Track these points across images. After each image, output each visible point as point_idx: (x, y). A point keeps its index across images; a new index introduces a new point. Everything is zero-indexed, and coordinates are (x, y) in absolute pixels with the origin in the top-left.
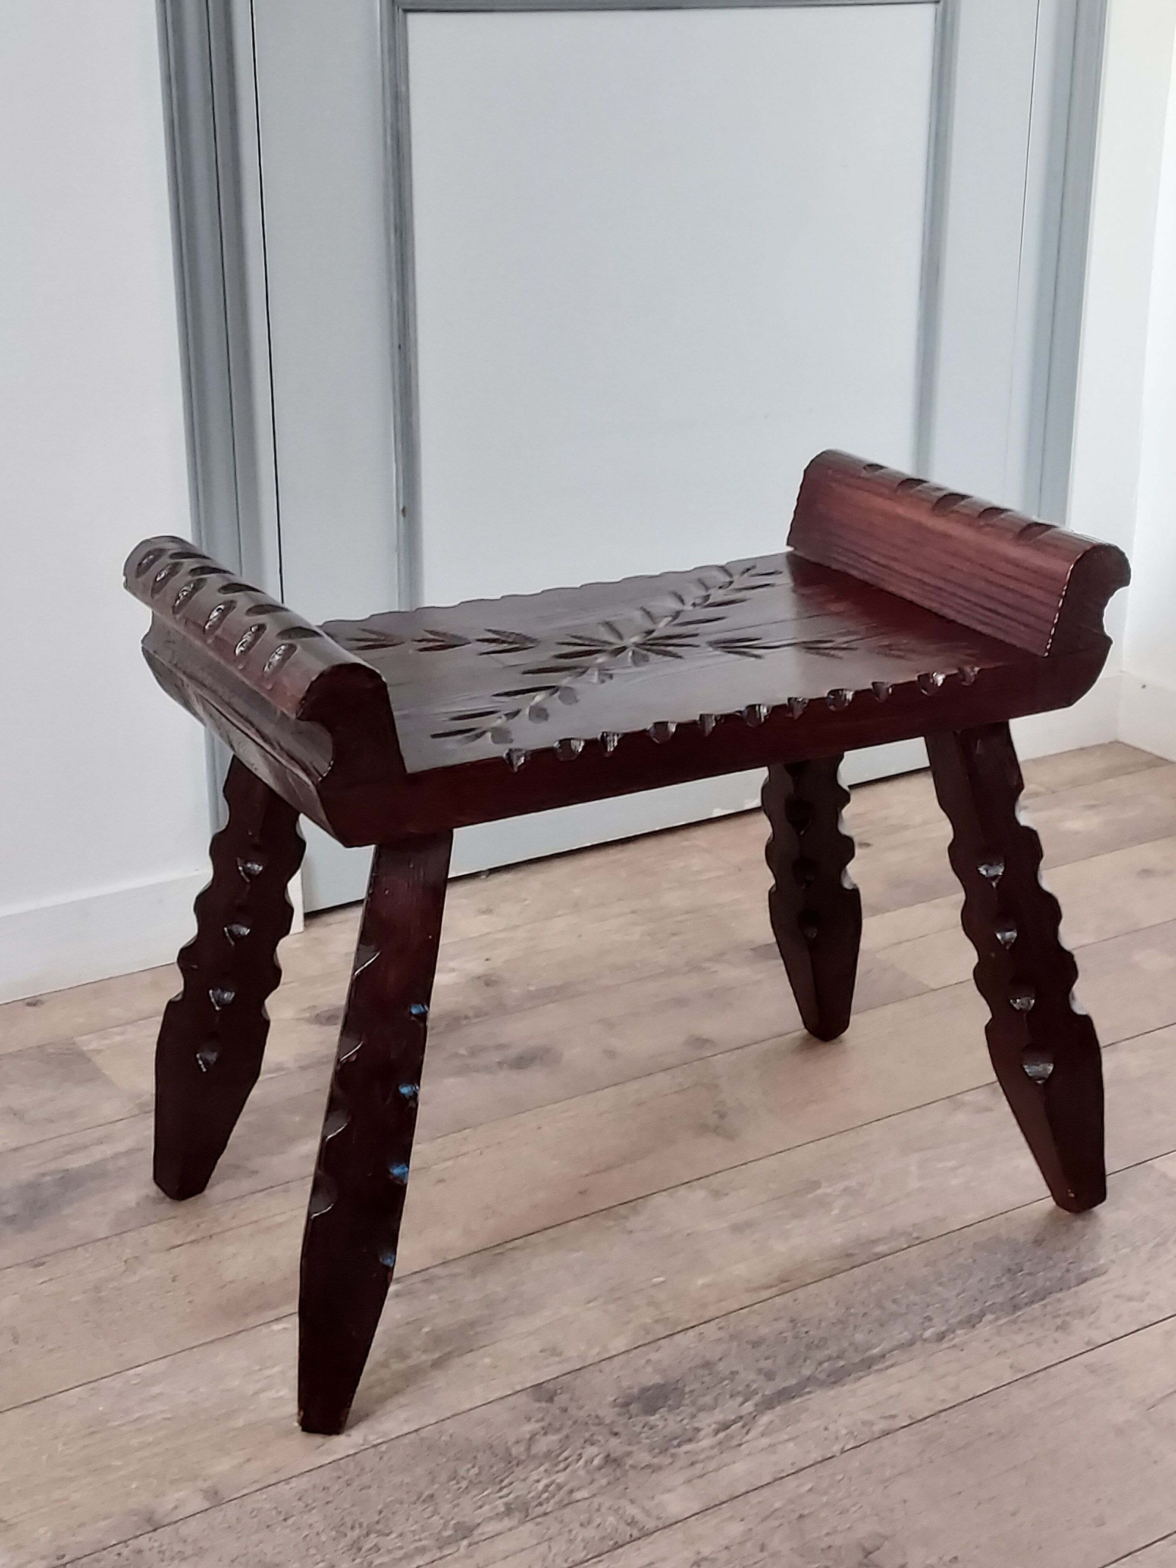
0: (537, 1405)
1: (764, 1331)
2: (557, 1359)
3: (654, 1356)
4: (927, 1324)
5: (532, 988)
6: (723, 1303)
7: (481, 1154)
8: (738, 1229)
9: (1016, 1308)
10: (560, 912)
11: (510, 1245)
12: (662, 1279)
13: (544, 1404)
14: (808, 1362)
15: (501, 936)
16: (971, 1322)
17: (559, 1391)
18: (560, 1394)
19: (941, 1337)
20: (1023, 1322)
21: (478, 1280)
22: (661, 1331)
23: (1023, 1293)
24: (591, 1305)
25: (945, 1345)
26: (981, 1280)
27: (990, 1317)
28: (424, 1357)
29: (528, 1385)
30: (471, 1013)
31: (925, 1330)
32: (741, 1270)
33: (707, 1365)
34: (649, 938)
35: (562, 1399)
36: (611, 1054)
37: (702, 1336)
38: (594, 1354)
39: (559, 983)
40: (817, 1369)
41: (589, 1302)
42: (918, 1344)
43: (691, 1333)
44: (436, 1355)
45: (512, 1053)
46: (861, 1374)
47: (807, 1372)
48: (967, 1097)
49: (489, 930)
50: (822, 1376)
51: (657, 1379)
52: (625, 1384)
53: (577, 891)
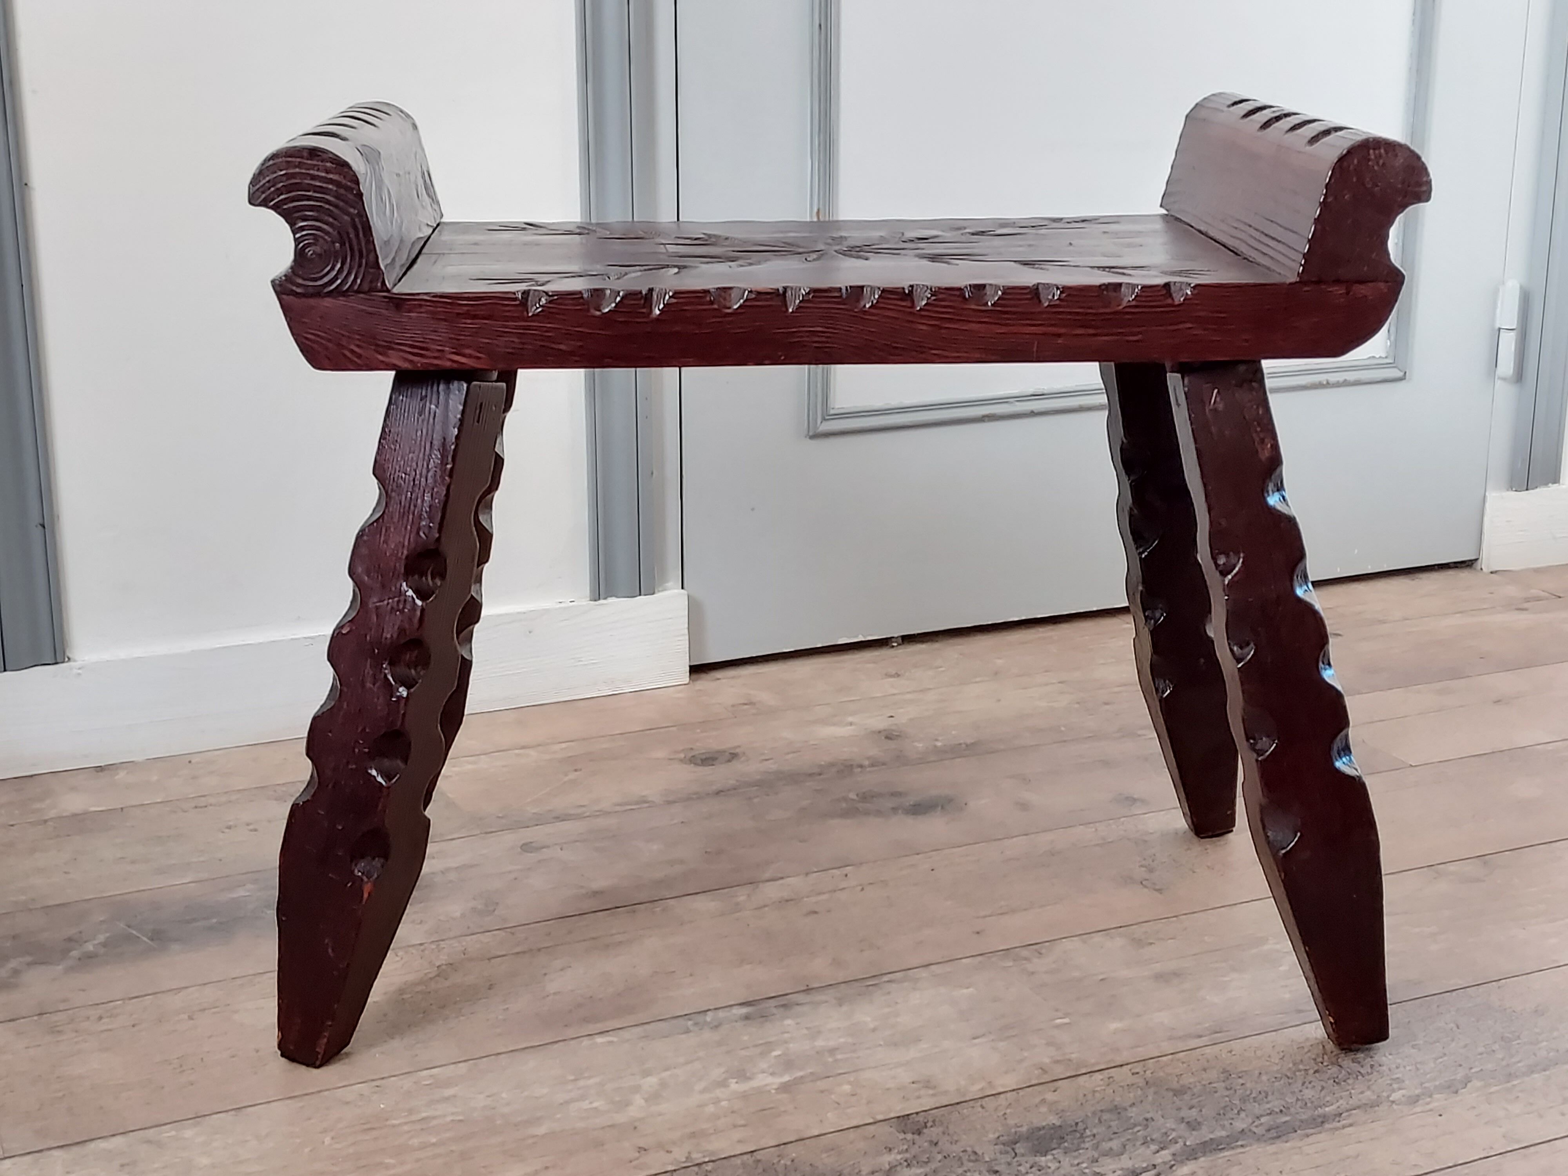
0: (902, 1136)
1: (1188, 1080)
2: (931, 1092)
3: (1050, 1096)
4: (1395, 1086)
5: (939, 744)
6: (1140, 1049)
7: (862, 889)
8: (1161, 978)
9: (1510, 1077)
10: (978, 679)
11: (886, 978)
12: (1066, 1020)
13: (909, 1136)
14: (1243, 1115)
15: (909, 696)
16: (1452, 1088)
17: (929, 1125)
18: (931, 1127)
19: (1414, 1100)
20: (1521, 1091)
21: (845, 1008)
22: (1060, 1071)
23: (1519, 1062)
24: (976, 1041)
25: (1418, 1109)
26: (1466, 1046)
27: (1476, 1083)
28: (770, 1080)
29: (892, 1115)
30: (866, 763)
31: (1394, 1091)
32: (1163, 1018)
33: (1117, 1110)
34: (1077, 706)
35: (932, 1133)
36: (1024, 806)
37: (1111, 1080)
38: (975, 1090)
39: (969, 741)
40: (1254, 1122)
41: (974, 1038)
42: (1384, 1107)
43: (1098, 1076)
44: (786, 1078)
45: (911, 800)
46: (1312, 1131)
47: (1239, 1125)
48: (1452, 867)
49: (895, 691)
50: (1259, 1131)
51: (1054, 1120)
52: (1011, 1122)
53: (999, 662)
